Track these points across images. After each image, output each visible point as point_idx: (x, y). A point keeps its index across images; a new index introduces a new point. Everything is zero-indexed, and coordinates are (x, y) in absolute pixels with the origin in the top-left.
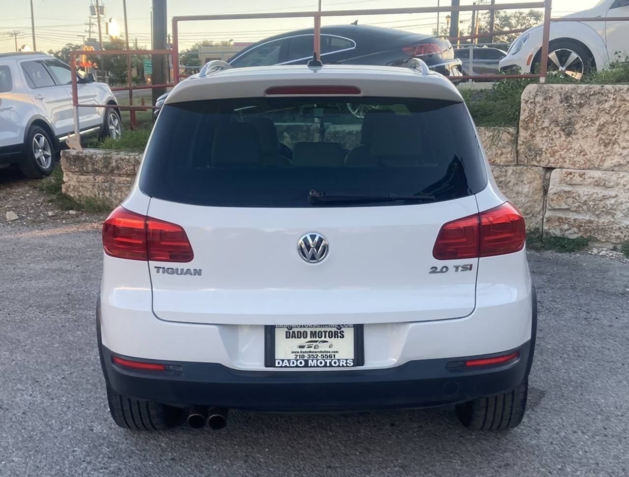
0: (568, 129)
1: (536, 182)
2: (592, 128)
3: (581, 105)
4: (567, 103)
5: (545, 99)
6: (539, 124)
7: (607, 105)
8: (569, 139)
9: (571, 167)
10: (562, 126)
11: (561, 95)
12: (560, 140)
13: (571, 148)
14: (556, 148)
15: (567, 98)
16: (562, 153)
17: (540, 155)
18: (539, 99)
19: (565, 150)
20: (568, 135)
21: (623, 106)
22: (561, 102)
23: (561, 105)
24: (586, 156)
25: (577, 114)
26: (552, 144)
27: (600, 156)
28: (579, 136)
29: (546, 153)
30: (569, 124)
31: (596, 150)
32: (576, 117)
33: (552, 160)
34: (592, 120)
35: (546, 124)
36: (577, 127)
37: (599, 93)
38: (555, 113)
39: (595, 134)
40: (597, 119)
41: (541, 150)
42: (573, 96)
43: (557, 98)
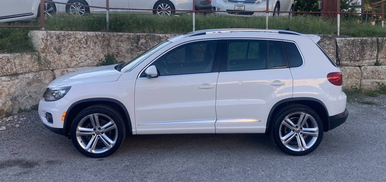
0: (59, 51)
1: (50, 77)
2: (67, 50)
3: (63, 40)
4: (58, 39)
5: (50, 38)
6: (49, 49)
7: (71, 40)
8: (60, 56)
9: (61, 68)
10: (57, 50)
11: (56, 36)
12: (57, 56)
13: (61, 60)
14: (55, 60)
15: (58, 37)
16: (58, 62)
17: (50, 64)
18: (49, 38)
19: (59, 61)
20: (59, 54)
21: (76, 40)
22: (56, 39)
23: (56, 40)
24: (66, 63)
25: (61, 44)
26: (53, 58)
27: (70, 61)
28: (63, 54)
29: (52, 63)
30: (60, 49)
31: (69, 59)
32: (62, 45)
33: (55, 66)
34: (67, 46)
35: (52, 50)
36: (62, 50)
37: (68, 35)
38: (55, 44)
39: (68, 53)
40: (68, 46)
41: (50, 62)
42: (60, 36)
43: (55, 37)
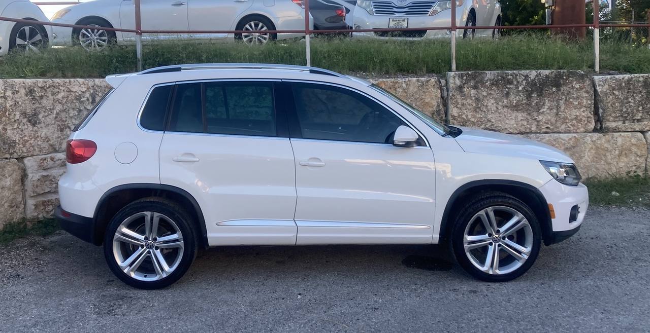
0: (33, 119)
1: (15, 173)
2: (51, 116)
3: (41, 97)
4: (31, 96)
5: (13, 93)
6: (11, 117)
7: (60, 96)
8: (35, 128)
9: (39, 153)
10: (29, 117)
11: (25, 89)
12: (29, 129)
13: (38, 137)
14: (26, 138)
15: (31, 92)
16: (32, 142)
17: (14, 147)
18: (9, 93)
19: (33, 139)
20: (34, 125)
21: (70, 96)
22: (26, 95)
23: (27, 98)
24: (50, 142)
25: (38, 106)
26: (22, 135)
27: (59, 139)
28: (42, 125)
29: (19, 144)
30: (35, 115)
31: (56, 135)
32: (39, 107)
33: (24, 150)
34: (50, 109)
35: (17, 117)
36: (40, 116)
37: (52, 86)
38: (23, 105)
39: (53, 122)
40: (53, 109)
41: (14, 142)
42: (35, 89)
43: (23, 91)
